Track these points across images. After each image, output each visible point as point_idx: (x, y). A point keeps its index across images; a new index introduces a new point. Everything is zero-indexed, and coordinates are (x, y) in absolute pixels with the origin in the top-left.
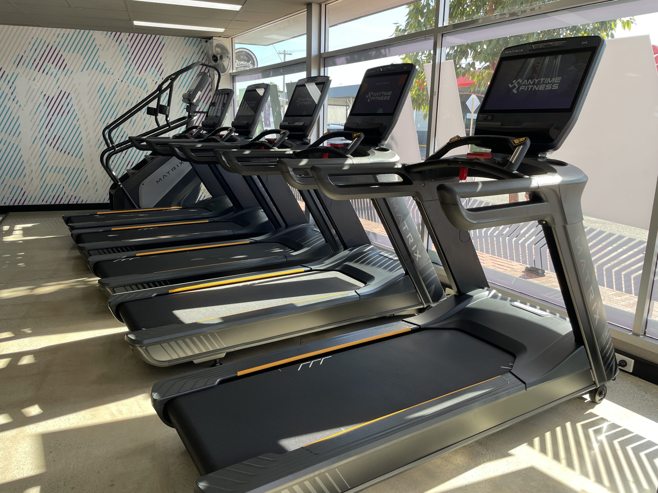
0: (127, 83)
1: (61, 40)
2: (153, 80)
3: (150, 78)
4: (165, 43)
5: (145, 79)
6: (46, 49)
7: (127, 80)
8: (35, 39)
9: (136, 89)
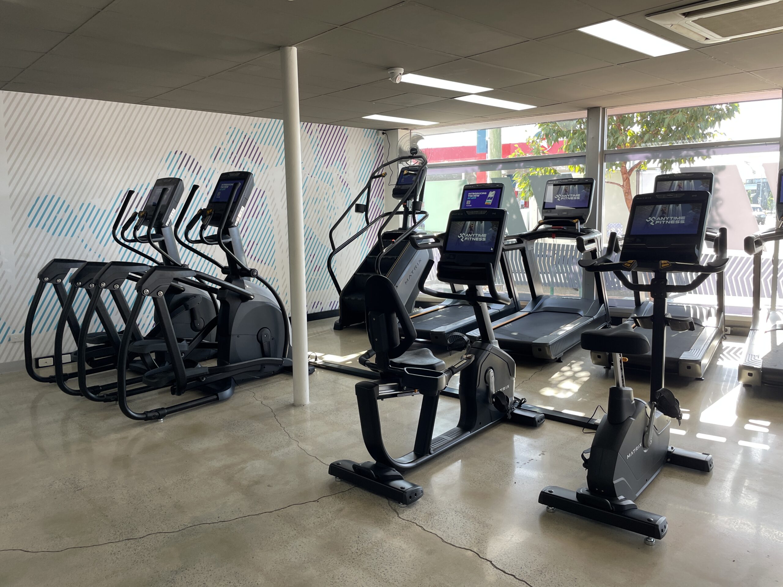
0: (316, 178)
1: (258, 130)
2: (338, 175)
3: (336, 172)
4: (348, 135)
5: (332, 173)
6: (243, 141)
7: (316, 175)
8: (232, 129)
9: (323, 184)
